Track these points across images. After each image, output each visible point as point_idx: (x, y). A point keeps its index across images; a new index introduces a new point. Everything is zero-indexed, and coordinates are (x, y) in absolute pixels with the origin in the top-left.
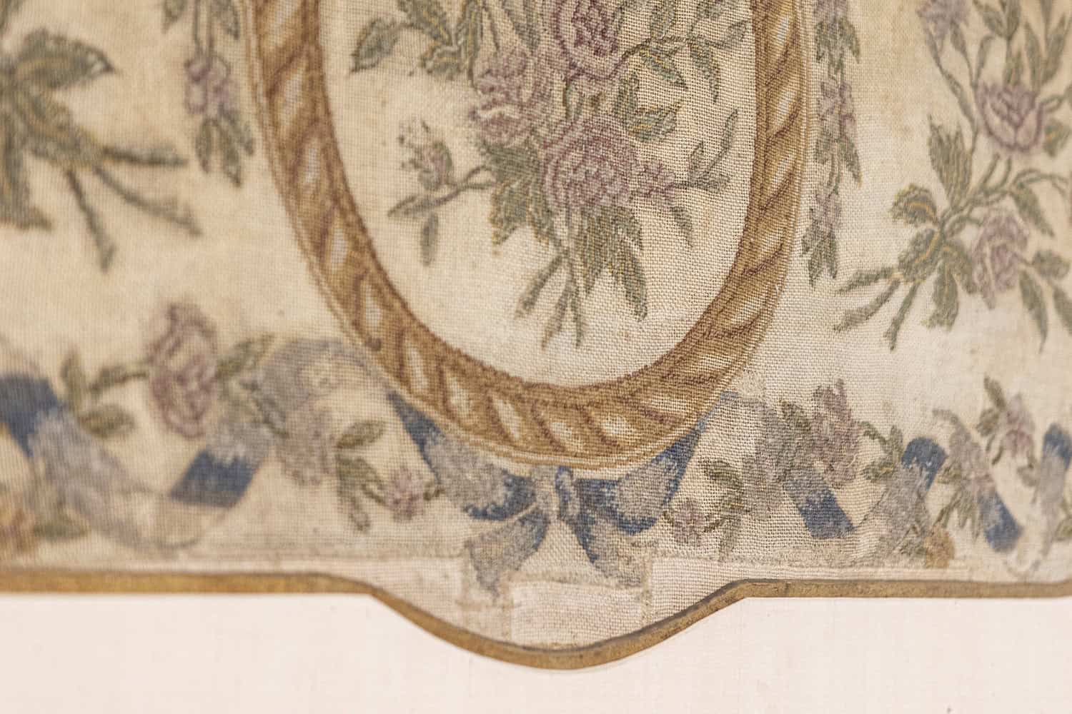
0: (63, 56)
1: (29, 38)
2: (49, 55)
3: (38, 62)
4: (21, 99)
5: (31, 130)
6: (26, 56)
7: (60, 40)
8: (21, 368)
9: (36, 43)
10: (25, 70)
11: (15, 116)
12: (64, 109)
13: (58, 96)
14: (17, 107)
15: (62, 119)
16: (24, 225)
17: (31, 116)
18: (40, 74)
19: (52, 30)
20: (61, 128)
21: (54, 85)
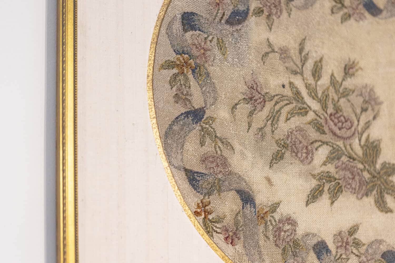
0: (390, 168)
1: (382, 164)
2: (387, 168)
3: (385, 170)
4: (382, 180)
5: (385, 188)
6: (382, 169)
7: (389, 164)
8: (391, 249)
9: (384, 165)
10: (382, 172)
11: (382, 185)
12: (392, 182)
13: (390, 178)
14: (382, 182)
15: (392, 184)
16: (386, 212)
17: (385, 184)
18: (386, 173)
19: (387, 162)
20: (392, 186)
21: (389, 176)
